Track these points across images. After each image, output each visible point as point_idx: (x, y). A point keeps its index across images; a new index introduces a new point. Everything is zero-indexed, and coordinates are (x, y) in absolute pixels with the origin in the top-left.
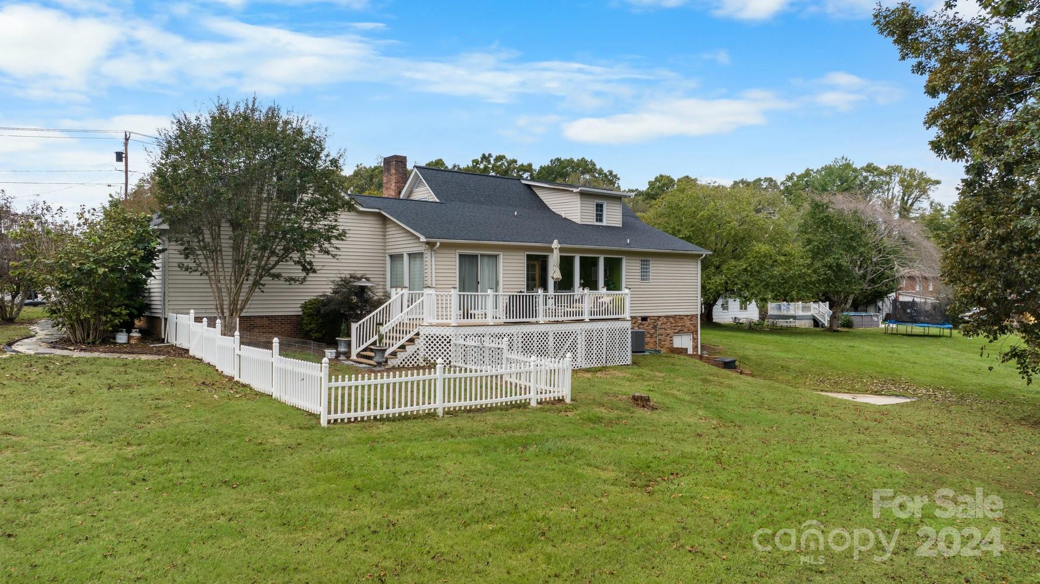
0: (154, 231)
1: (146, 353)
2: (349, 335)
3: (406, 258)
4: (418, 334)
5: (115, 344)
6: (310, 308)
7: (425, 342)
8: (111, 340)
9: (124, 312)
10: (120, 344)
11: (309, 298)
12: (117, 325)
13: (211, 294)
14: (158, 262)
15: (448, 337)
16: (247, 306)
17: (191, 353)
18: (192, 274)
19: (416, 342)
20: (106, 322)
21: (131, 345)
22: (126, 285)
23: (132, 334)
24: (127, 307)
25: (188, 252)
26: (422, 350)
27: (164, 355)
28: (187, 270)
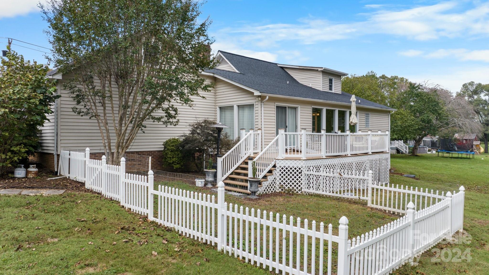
0: (49, 81)
1: (45, 188)
2: (215, 167)
3: (236, 108)
4: (274, 166)
5: (14, 178)
6: (173, 146)
7: (280, 173)
8: (10, 175)
9: (23, 150)
10: (19, 178)
11: (169, 138)
12: (16, 161)
13: (100, 135)
14: (53, 107)
15: (300, 169)
16: (131, 144)
17: (87, 186)
18: (84, 117)
19: (274, 173)
20: (6, 159)
21: (30, 179)
22: (25, 126)
23: (30, 169)
24: (25, 145)
25: (79, 99)
26: (278, 179)
27: (62, 189)
28: (79, 113)
